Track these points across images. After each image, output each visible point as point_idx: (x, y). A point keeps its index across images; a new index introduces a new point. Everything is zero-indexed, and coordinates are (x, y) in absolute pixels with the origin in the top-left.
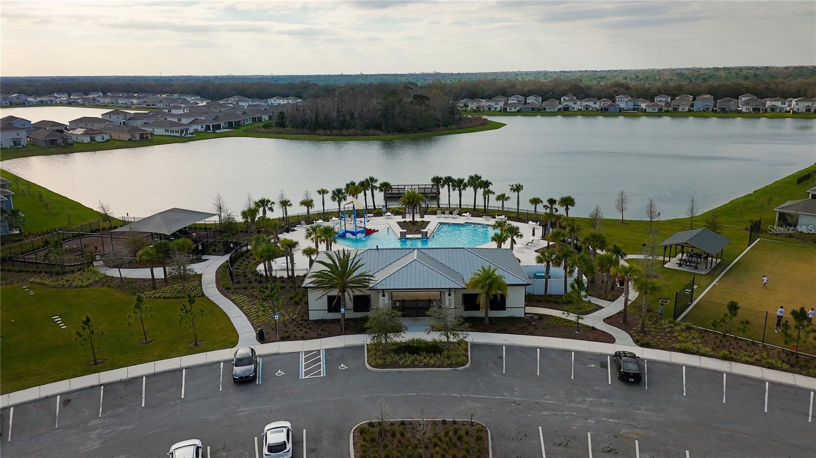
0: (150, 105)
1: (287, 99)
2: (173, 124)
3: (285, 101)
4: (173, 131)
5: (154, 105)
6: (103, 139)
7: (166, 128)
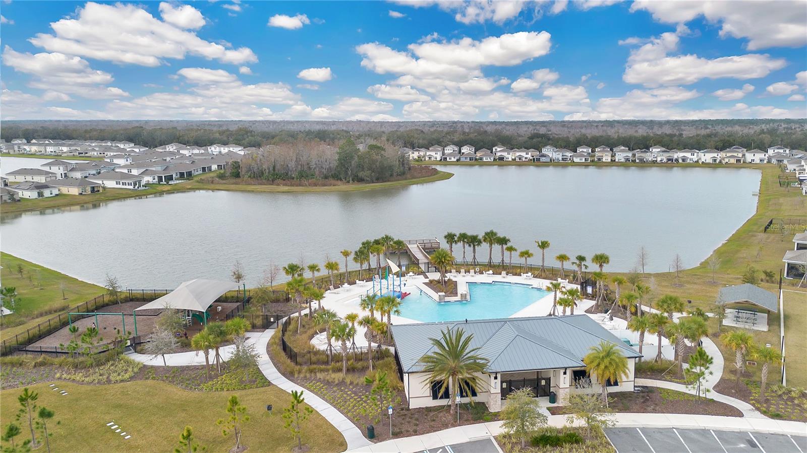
0: (82, 153)
1: (228, 147)
2: (124, 176)
3: (226, 149)
4: (125, 183)
5: (87, 153)
6: (51, 194)
7: (118, 181)
